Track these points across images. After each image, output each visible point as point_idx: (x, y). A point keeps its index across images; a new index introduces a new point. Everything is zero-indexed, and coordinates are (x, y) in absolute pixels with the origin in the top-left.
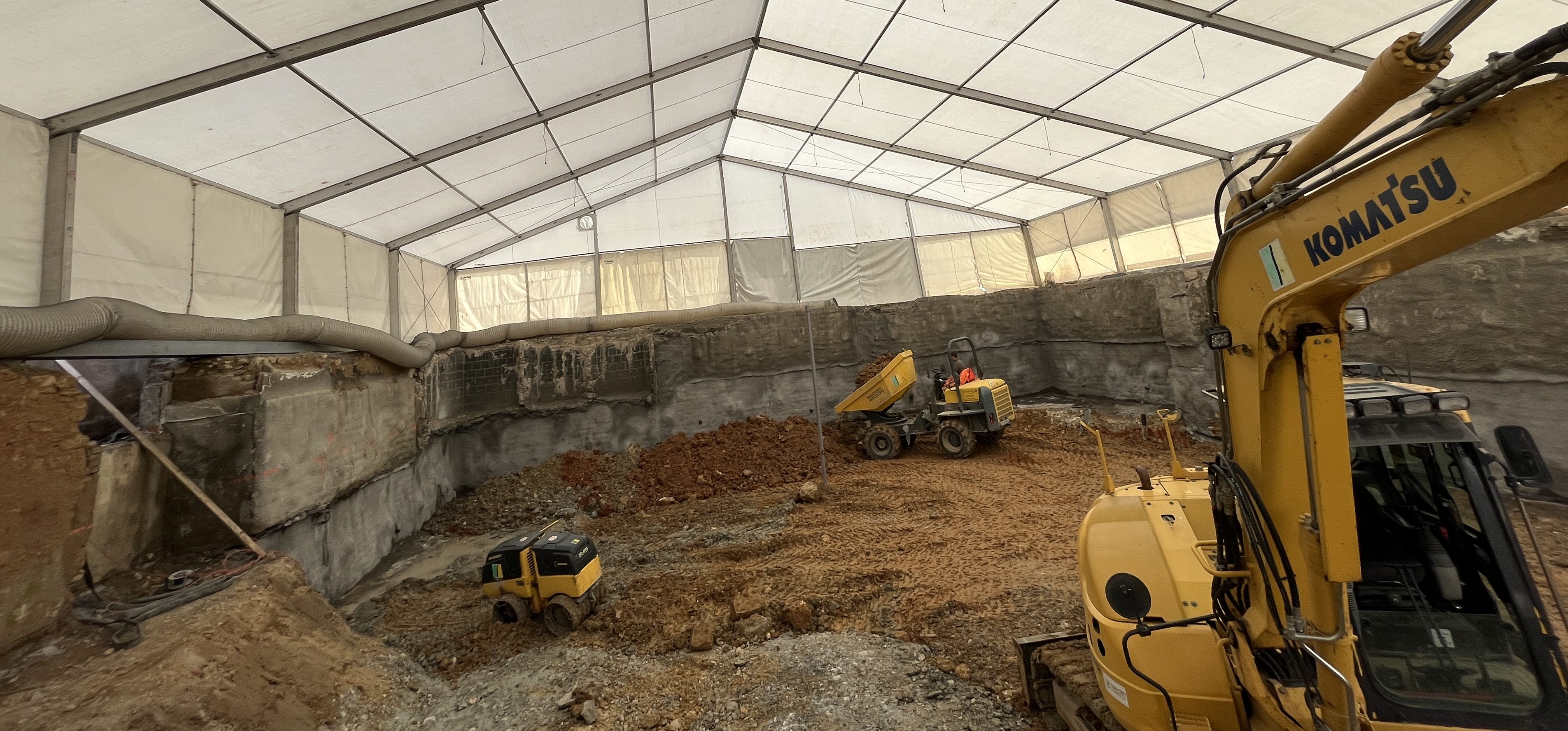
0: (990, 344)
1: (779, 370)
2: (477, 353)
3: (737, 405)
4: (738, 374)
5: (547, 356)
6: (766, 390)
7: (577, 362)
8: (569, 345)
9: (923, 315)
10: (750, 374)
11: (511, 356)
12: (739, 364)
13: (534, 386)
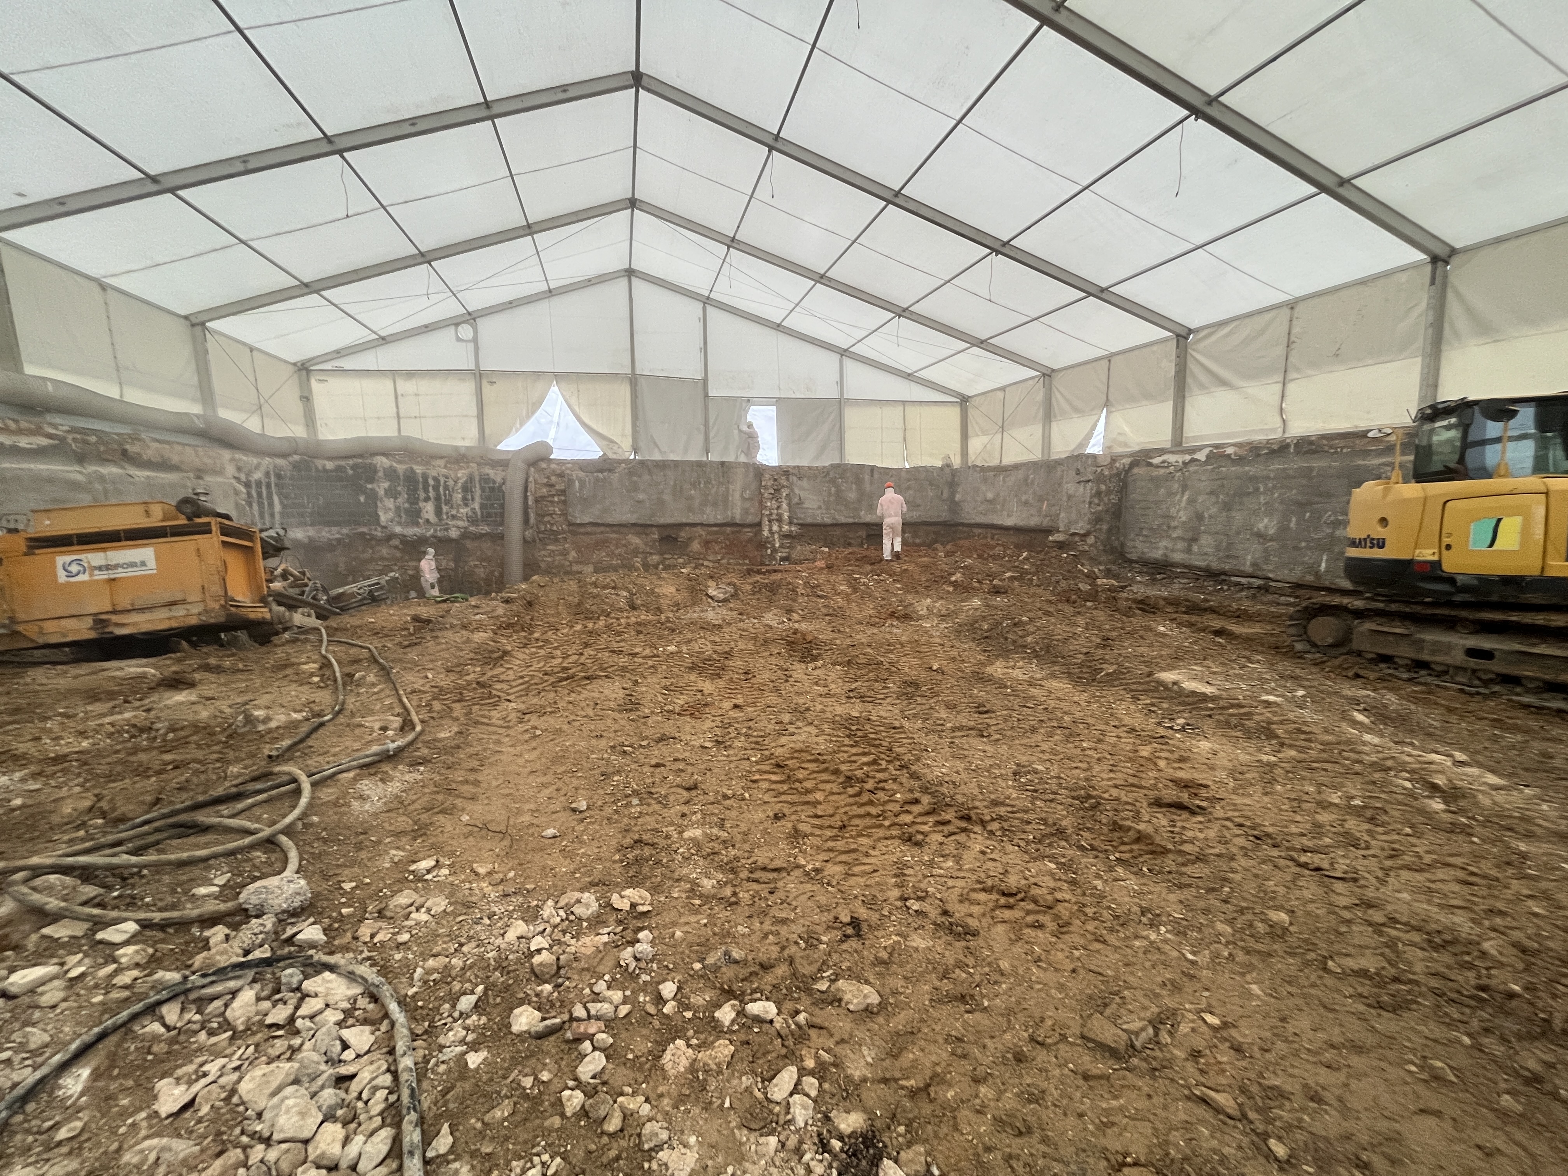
2: (330, 465)
5: (411, 479)
7: (446, 487)
8: (438, 469)
9: (834, 482)
11: (370, 473)
13: (398, 508)
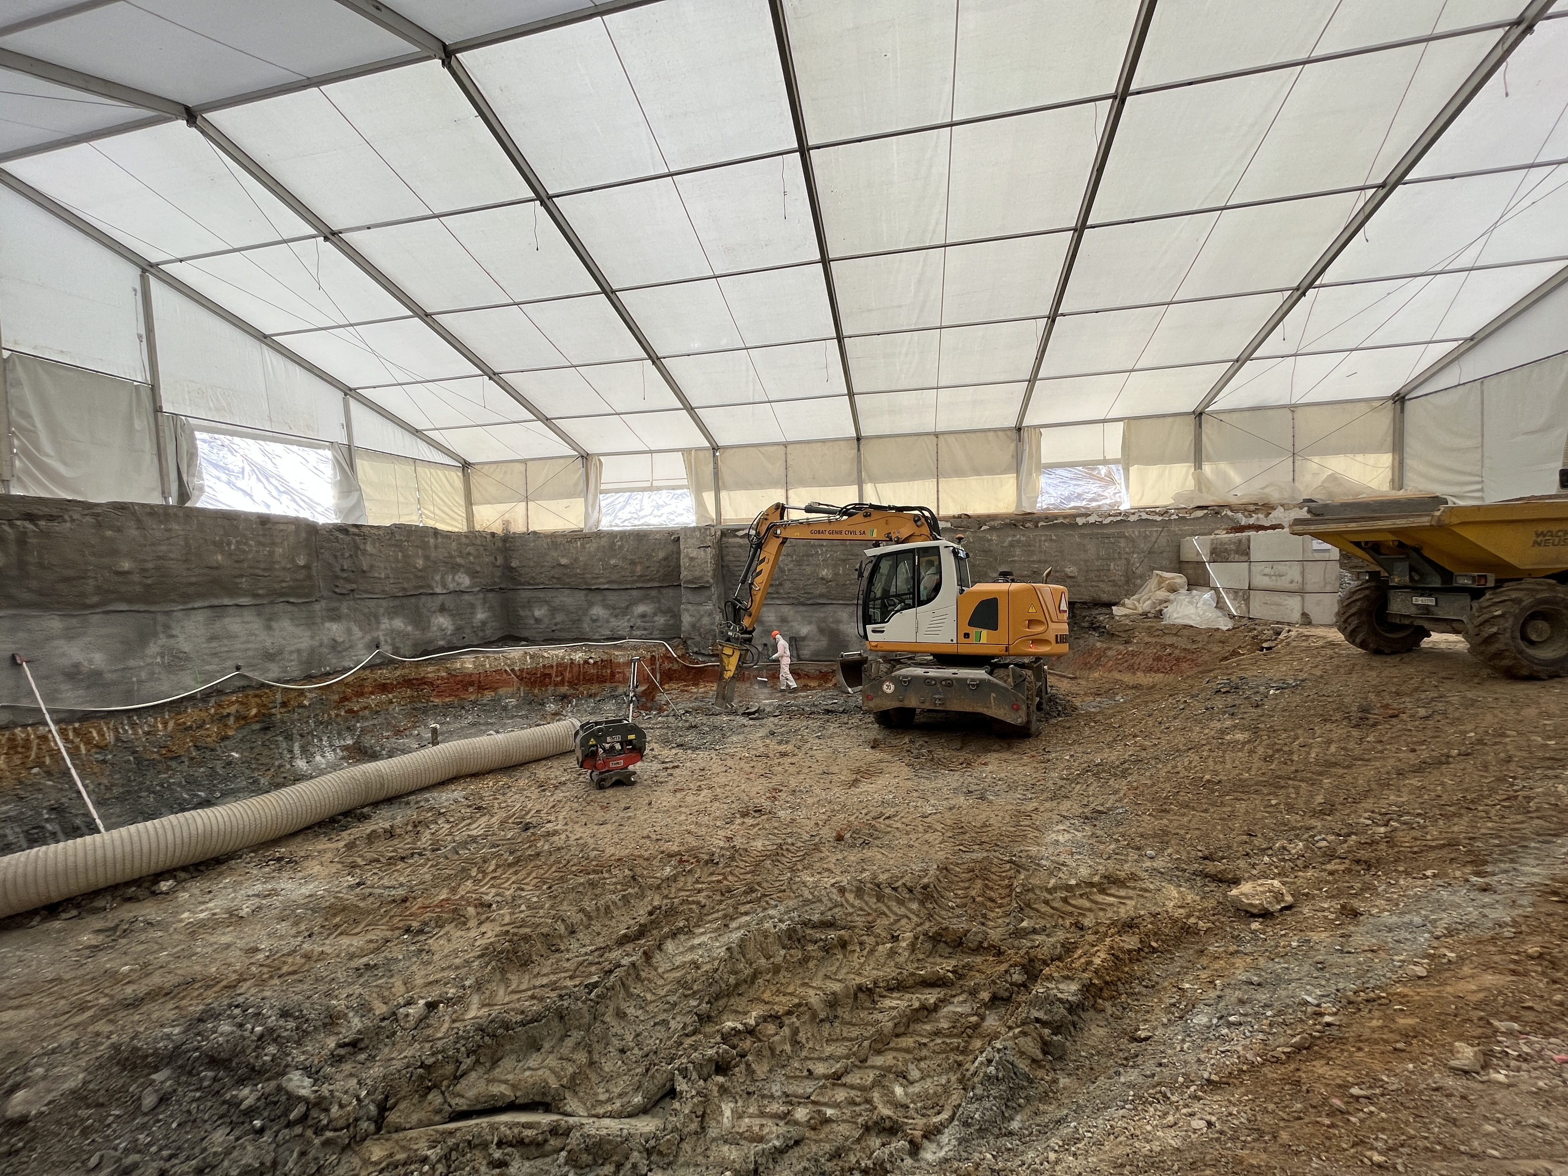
0: (462, 588)
1: (185, 603)
3: (90, 661)
4: (93, 606)
6: (155, 634)
9: (398, 545)
10: (123, 607)
12: (98, 588)
